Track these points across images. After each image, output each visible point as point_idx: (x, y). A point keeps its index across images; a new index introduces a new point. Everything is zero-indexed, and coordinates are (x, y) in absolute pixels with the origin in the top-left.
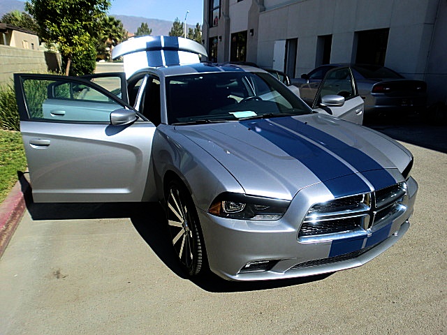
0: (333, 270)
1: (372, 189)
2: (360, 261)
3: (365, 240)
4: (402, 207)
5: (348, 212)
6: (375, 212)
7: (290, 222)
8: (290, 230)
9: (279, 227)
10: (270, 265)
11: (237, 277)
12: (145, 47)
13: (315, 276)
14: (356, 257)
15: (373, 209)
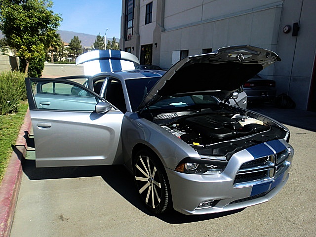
0: (244, 207)
1: (275, 153)
2: (267, 198)
3: (271, 184)
4: (287, 163)
5: (259, 167)
6: (277, 167)
7: (228, 175)
8: (229, 179)
9: (222, 178)
10: (214, 203)
11: (194, 212)
12: (99, 57)
13: (237, 210)
14: (264, 196)
15: (276, 165)
